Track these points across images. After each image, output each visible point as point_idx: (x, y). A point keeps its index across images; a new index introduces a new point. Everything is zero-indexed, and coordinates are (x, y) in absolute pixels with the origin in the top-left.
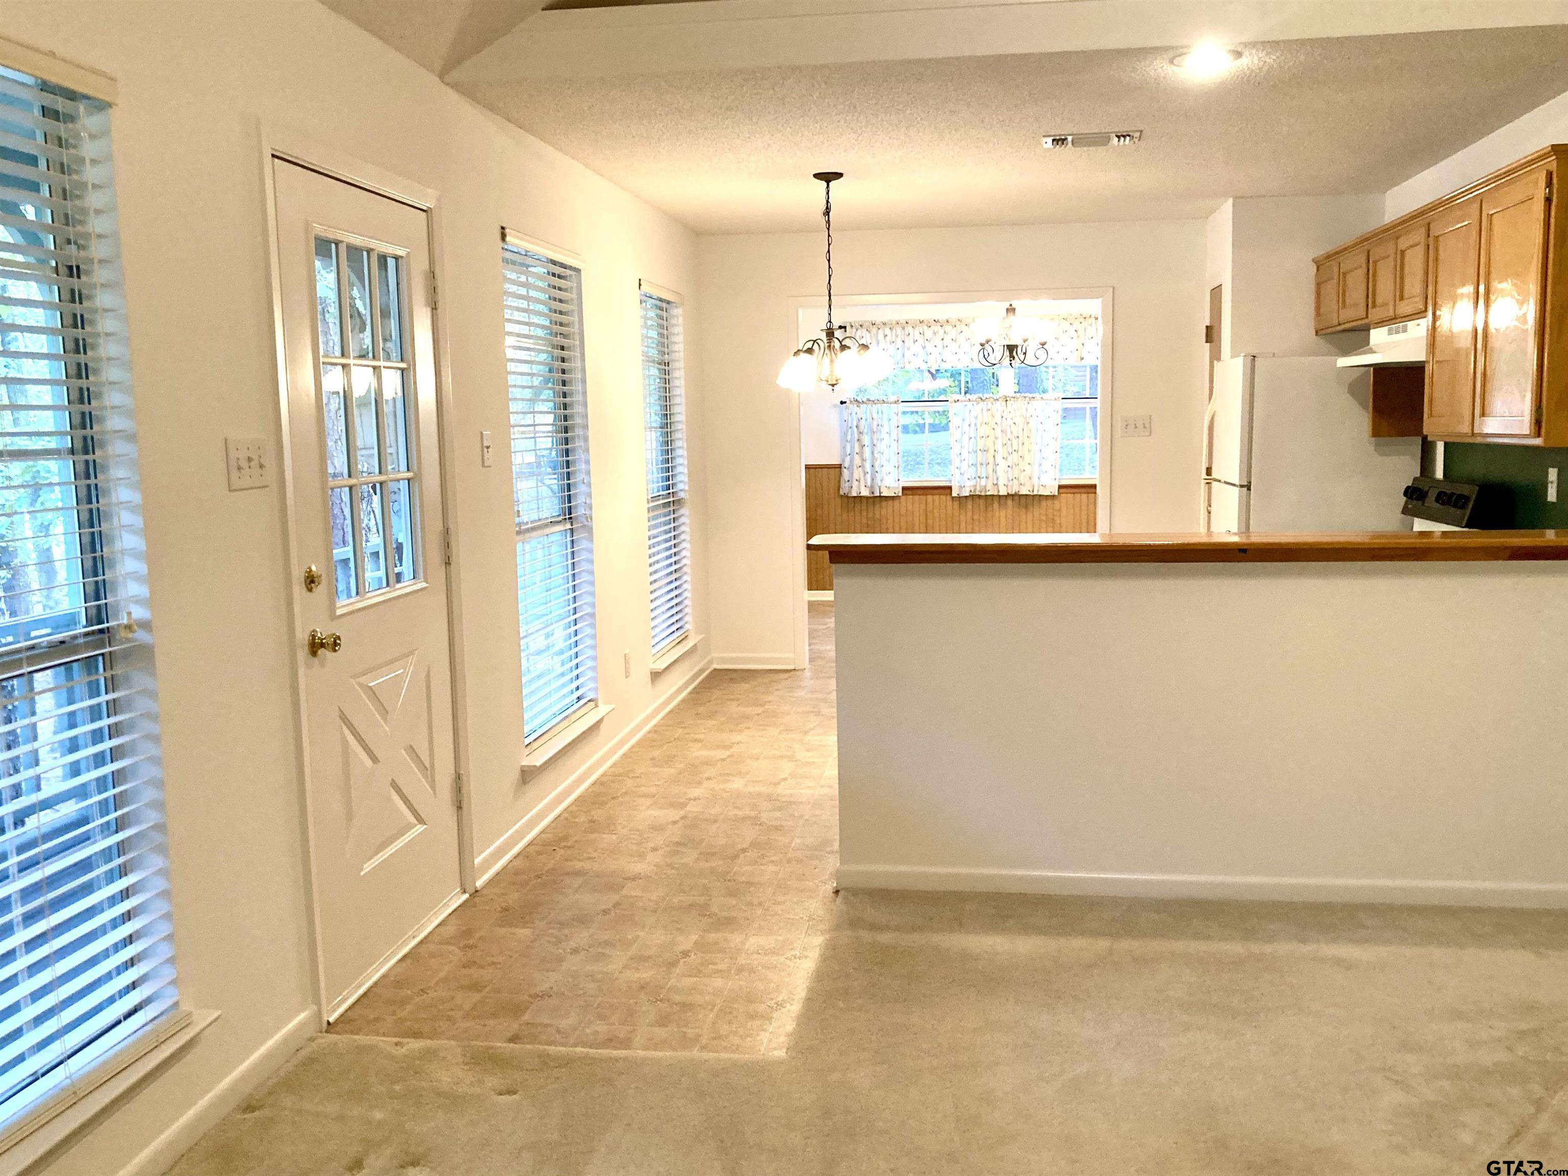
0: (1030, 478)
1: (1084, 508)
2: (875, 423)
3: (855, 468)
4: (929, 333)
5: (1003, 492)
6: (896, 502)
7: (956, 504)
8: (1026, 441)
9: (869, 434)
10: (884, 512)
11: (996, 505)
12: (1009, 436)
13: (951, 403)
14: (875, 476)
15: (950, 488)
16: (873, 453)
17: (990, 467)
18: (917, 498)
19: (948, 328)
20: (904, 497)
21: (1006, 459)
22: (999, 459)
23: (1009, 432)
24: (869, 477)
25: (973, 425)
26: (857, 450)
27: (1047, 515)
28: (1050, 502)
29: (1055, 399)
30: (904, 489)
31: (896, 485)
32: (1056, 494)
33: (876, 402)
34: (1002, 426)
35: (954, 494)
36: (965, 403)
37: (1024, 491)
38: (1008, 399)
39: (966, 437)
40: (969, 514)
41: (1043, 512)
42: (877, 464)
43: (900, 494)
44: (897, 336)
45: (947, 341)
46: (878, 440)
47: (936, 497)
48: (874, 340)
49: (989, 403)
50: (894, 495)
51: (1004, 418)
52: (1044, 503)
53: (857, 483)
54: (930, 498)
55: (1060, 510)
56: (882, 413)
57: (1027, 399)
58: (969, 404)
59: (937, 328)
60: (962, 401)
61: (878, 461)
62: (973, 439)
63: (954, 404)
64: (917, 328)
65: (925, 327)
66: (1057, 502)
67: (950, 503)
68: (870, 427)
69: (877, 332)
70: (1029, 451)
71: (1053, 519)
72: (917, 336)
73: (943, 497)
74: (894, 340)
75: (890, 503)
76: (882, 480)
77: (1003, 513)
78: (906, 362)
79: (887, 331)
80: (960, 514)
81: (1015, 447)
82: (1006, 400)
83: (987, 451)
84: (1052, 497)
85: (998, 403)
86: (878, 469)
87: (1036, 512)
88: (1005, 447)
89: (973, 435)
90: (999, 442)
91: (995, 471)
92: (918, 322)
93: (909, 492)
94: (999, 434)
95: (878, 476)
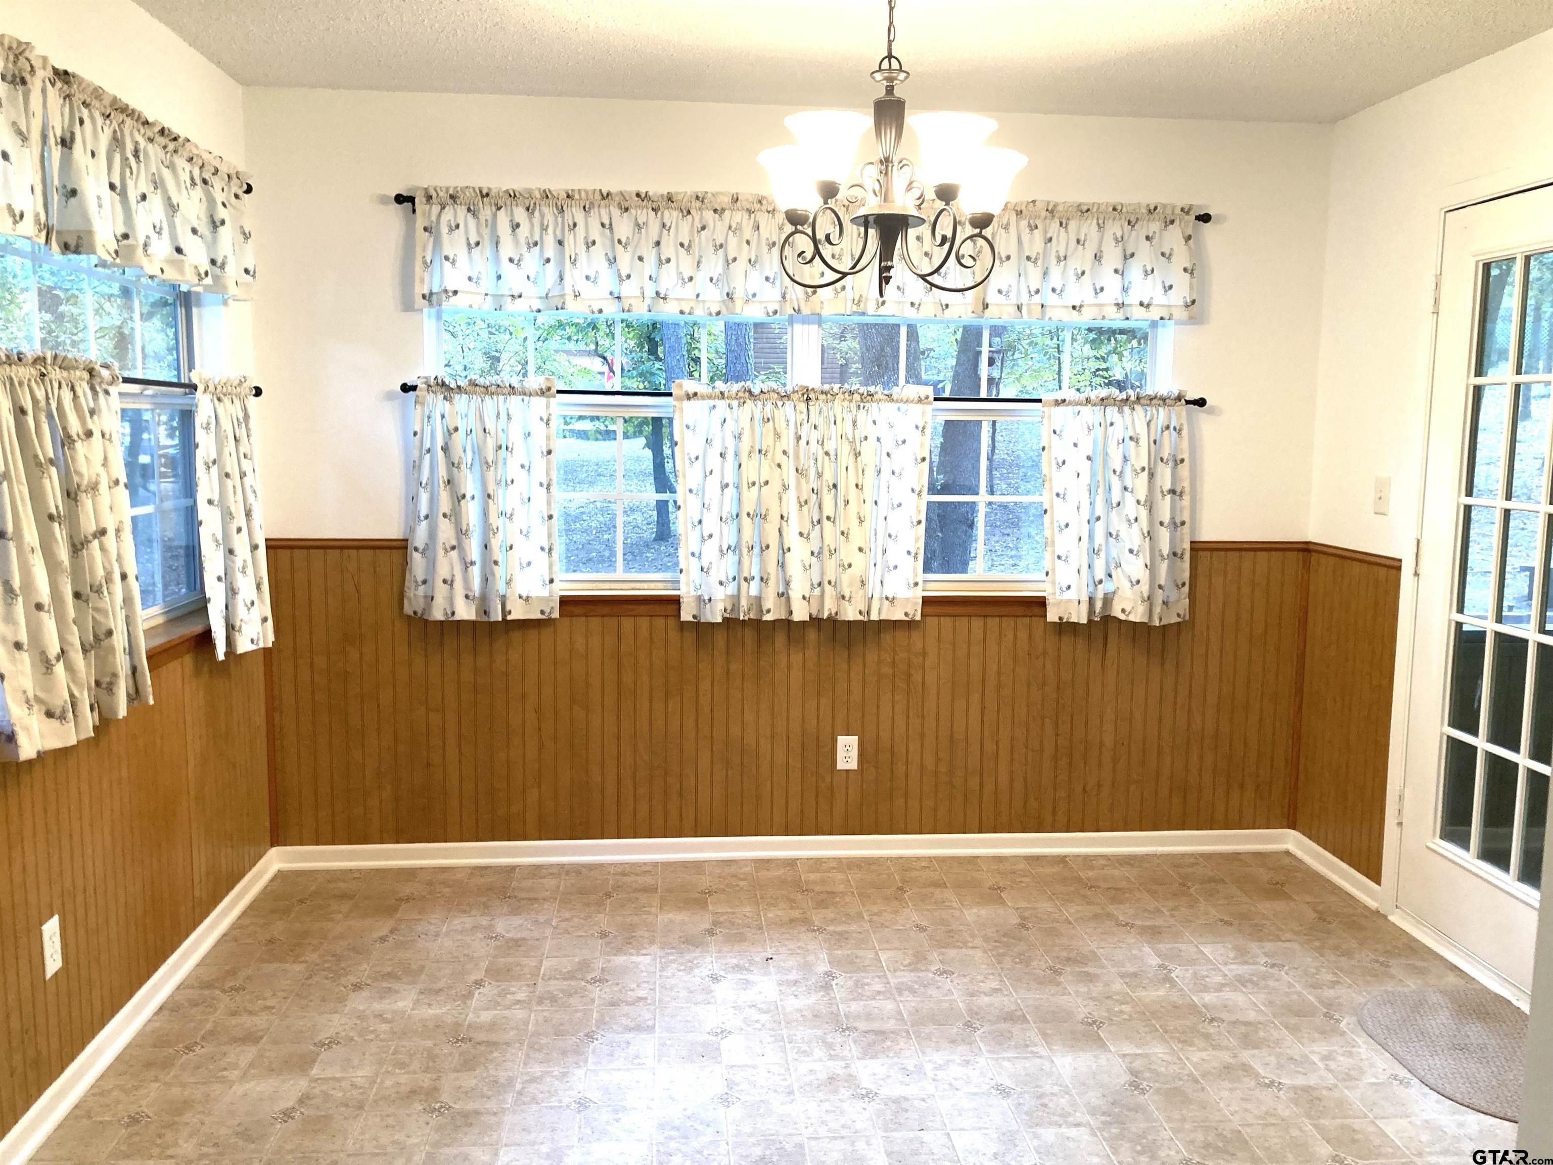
0: (863, 583)
1: (976, 649)
2: (491, 443)
3: (441, 552)
4: (624, 228)
5: (800, 614)
6: (547, 633)
7: (690, 636)
8: (853, 494)
9: (477, 466)
10: (515, 656)
11: (780, 639)
12: (813, 484)
13: (679, 399)
14: (493, 574)
15: (675, 601)
16: (485, 513)
17: (773, 554)
18: (595, 622)
19: (671, 216)
20: (566, 621)
21: (808, 538)
22: (792, 538)
23: (812, 473)
24: (476, 573)
25: (730, 456)
26: (445, 505)
27: (893, 664)
28: (901, 635)
29: (920, 400)
30: (565, 602)
31: (545, 593)
32: (918, 617)
33: (493, 388)
34: (797, 457)
35: (686, 615)
36: (712, 402)
37: (851, 614)
38: (812, 395)
39: (713, 483)
40: (720, 661)
41: (887, 657)
42: (496, 543)
43: (556, 615)
44: (544, 229)
45: (668, 250)
46: (498, 483)
47: (644, 622)
48: (486, 232)
49: (769, 406)
50: (539, 616)
51: (803, 442)
52: (887, 638)
53: (447, 587)
54: (628, 624)
55: (924, 654)
56: (509, 417)
57: (857, 397)
58: (721, 404)
59: (644, 215)
60: (703, 398)
61: (500, 535)
62: (730, 491)
63: (686, 403)
64: (594, 212)
65: (615, 212)
66: (916, 636)
67: (674, 635)
68: (479, 451)
69: (495, 216)
70: (861, 521)
71: (909, 675)
72: (596, 233)
73: (660, 622)
74: (537, 238)
75: (532, 633)
76: (508, 583)
77: (796, 659)
78: (568, 290)
79: (520, 214)
80: (698, 662)
81: (828, 510)
82: (808, 399)
83: (764, 517)
84: (908, 625)
85: (789, 405)
86: (498, 555)
87: (872, 657)
88: (805, 508)
89: (730, 478)
90: (791, 497)
91: (782, 565)
92: (598, 196)
93: (577, 610)
94: (791, 477)
95: (499, 571)
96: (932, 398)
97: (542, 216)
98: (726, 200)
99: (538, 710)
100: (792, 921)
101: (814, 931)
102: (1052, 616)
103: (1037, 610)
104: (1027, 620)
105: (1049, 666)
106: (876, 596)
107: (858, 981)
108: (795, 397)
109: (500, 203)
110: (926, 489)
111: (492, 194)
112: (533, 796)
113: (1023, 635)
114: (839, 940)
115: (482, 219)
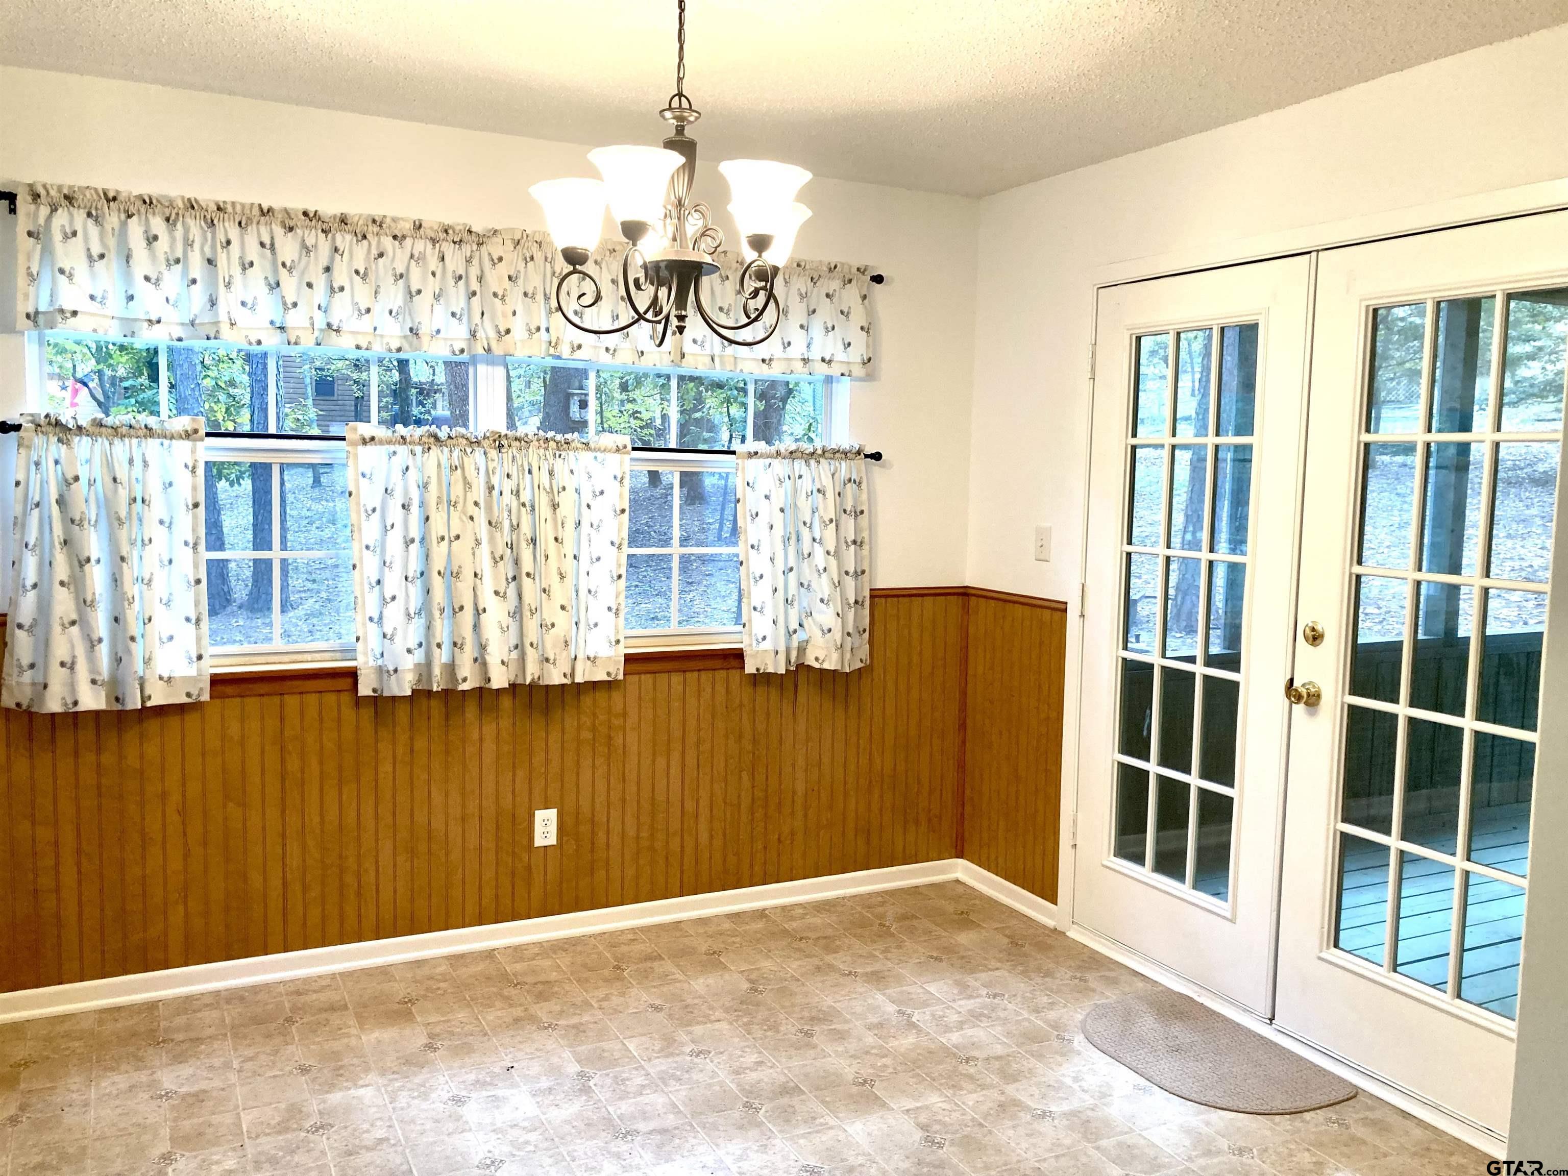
0: (566, 643)
1: (676, 705)
2: (123, 494)
4: (288, 248)
5: (499, 680)
6: (192, 720)
7: (367, 713)
8: (553, 549)
9: (103, 524)
10: (152, 750)
11: (471, 711)
12: (508, 537)
13: (354, 444)
14: (129, 652)
15: (352, 675)
17: (467, 616)
18: (252, 703)
19: (344, 240)
20: (218, 702)
21: (504, 597)
22: (488, 600)
23: (506, 524)
24: (104, 650)
25: (415, 509)
26: (60, 572)
27: (594, 729)
28: (601, 696)
29: (618, 450)
30: (217, 681)
31: (192, 671)
32: (620, 676)
33: (124, 430)
34: (489, 508)
35: (364, 690)
36: (392, 448)
37: (556, 677)
38: (504, 442)
39: (395, 539)
40: (403, 738)
41: (586, 720)
42: (132, 616)
43: (206, 697)
44: (188, 244)
45: (341, 276)
46: (133, 543)
47: (312, 699)
48: (112, 242)
49: (456, 453)
50: (184, 700)
51: (496, 493)
52: (587, 700)
53: (64, 671)
54: (292, 701)
55: (624, 715)
56: (146, 464)
57: (552, 444)
58: (402, 450)
59: (312, 237)
60: (381, 443)
61: (136, 605)
62: (414, 548)
63: (361, 448)
64: (252, 229)
65: (279, 231)
66: (616, 696)
67: (348, 713)
68: (108, 504)
69: (124, 225)
70: (562, 577)
71: (610, 738)
72: (253, 253)
73: (331, 699)
74: (179, 254)
75: (174, 722)
76: (147, 661)
77: (489, 730)
78: (223, 317)
79: (158, 225)
80: (377, 742)
81: (527, 565)
82: (501, 446)
83: (456, 575)
84: (609, 685)
85: (479, 452)
86: (135, 628)
87: (570, 723)
88: (501, 563)
89: (415, 532)
90: (484, 551)
91: (476, 627)
92: (256, 211)
93: (229, 690)
94: (483, 531)
95: (138, 650)
96: (629, 447)
97: (187, 230)
98: (407, 226)
99: (182, 812)
100: (517, 1020)
101: (546, 1028)
102: (750, 668)
103: (734, 663)
104: (723, 673)
105: (745, 716)
106: (580, 656)
107: (616, 1077)
108: (486, 443)
109: (132, 210)
110: (626, 542)
111: (120, 198)
112: (177, 915)
113: (720, 688)
114: (576, 1035)
115: (108, 227)
